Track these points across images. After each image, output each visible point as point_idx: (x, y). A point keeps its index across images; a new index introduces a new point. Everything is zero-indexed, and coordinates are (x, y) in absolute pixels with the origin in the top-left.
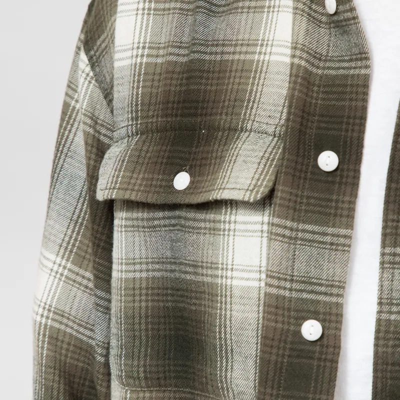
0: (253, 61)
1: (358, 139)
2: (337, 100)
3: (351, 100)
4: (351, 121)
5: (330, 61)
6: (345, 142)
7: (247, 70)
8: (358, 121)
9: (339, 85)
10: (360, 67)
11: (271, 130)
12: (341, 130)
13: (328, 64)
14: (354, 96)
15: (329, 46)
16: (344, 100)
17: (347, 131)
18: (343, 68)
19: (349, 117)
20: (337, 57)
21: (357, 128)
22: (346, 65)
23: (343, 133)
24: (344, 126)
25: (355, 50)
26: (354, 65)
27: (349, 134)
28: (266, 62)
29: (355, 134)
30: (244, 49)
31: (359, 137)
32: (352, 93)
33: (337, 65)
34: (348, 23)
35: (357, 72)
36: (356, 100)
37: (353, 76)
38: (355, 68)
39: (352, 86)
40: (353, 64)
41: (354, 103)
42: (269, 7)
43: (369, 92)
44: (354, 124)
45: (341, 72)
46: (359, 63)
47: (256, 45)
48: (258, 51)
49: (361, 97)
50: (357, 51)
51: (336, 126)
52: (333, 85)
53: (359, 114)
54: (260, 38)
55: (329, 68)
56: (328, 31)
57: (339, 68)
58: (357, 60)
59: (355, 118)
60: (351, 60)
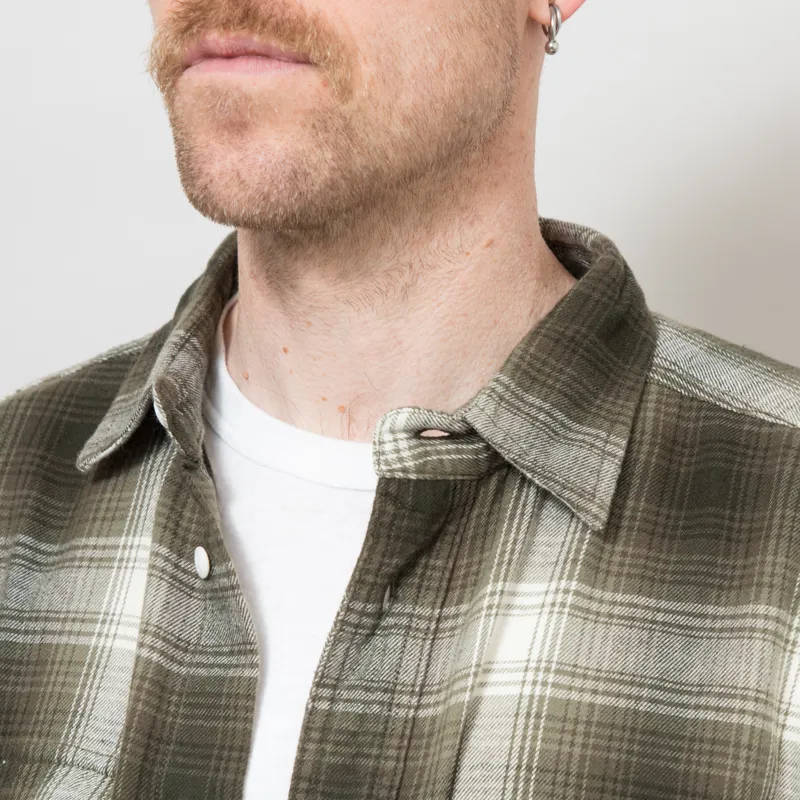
0: (88, 647)
1: (235, 785)
2: (206, 718)
3: (226, 719)
4: (226, 753)
5: (201, 653)
6: (213, 790)
7: (77, 662)
8: (235, 754)
9: (210, 695)
10: (244, 666)
11: (101, 764)
12: (206, 768)
13: (198, 658)
14: (231, 713)
15: (202, 629)
16: (216, 718)
17: (217, 770)
18: (219, 666)
19: (222, 747)
20: (212, 647)
21: (233, 765)
22: (224, 660)
23: (210, 774)
24: (213, 763)
25: (238, 638)
26: (234, 662)
27: (221, 775)
28: (107, 650)
29: (230, 776)
30: (77, 627)
31: (235, 780)
32: (227, 707)
33: (212, 660)
34: (225, 594)
35: (238, 673)
36: (234, 719)
37: (232, 679)
38: (236, 666)
39: (229, 696)
40: (234, 660)
41: (231, 725)
42: (121, 560)
43: (255, 707)
44: (229, 759)
45: (216, 672)
46: (243, 659)
47: (95, 621)
48: (97, 631)
49: (242, 714)
50: (240, 640)
51: (200, 762)
52: (202, 694)
53: (238, 742)
54: (103, 611)
55: (198, 665)
56: (202, 604)
57: (212, 666)
58: (240, 652)
59: (231, 748)
60: (232, 653)
